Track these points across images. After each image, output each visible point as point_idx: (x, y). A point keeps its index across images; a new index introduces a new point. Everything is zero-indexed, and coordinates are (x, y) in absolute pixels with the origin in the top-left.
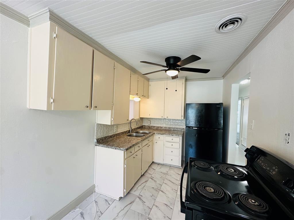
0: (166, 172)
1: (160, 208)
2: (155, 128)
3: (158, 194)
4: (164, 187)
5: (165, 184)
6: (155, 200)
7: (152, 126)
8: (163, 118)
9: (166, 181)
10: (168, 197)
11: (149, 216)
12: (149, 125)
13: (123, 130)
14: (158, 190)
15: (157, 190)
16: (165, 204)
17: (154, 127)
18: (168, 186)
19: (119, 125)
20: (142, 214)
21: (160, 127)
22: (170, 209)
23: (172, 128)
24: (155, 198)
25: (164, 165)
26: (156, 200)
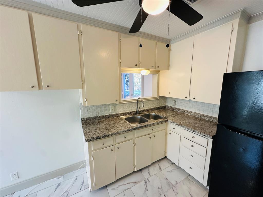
2: (180, 112)
7: (176, 108)
8: (188, 99)
12: (173, 106)
13: (126, 111)
17: (179, 110)
19: (118, 105)
21: (188, 111)
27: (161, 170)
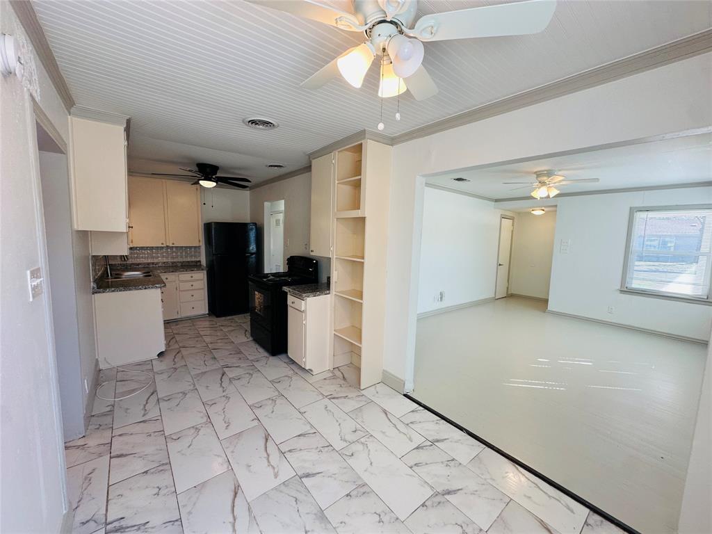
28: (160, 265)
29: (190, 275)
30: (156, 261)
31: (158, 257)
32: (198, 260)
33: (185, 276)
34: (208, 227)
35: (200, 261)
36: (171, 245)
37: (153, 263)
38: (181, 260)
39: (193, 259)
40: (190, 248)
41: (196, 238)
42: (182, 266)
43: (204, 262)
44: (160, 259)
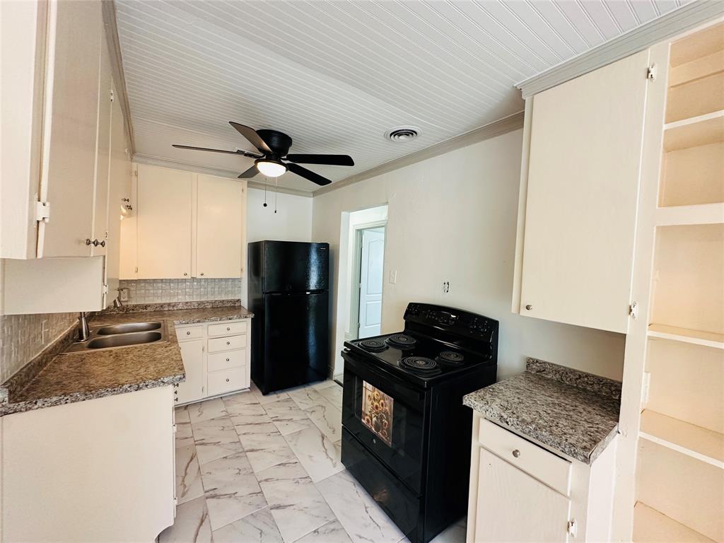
0: (224, 414)
1: (276, 478)
2: (150, 310)
3: (248, 461)
4: (246, 442)
5: (244, 436)
6: (252, 473)
7: (136, 306)
8: (190, 278)
9: (241, 430)
10: (274, 451)
11: (269, 505)
14: (241, 455)
15: (237, 455)
16: (279, 465)
17: (146, 307)
18: (254, 435)
20: (252, 514)
22: (294, 465)
23: (208, 302)
24: (251, 471)
25: (203, 403)
26: (255, 472)
27: (190, 423)
28: (180, 306)
29: (226, 326)
30: (174, 300)
31: (178, 294)
32: (237, 298)
33: (218, 328)
34: (255, 250)
35: (239, 301)
36: (199, 277)
37: (169, 305)
38: (211, 298)
39: (230, 297)
40: (227, 280)
41: (237, 267)
42: (213, 308)
43: (245, 303)
44: (181, 298)
